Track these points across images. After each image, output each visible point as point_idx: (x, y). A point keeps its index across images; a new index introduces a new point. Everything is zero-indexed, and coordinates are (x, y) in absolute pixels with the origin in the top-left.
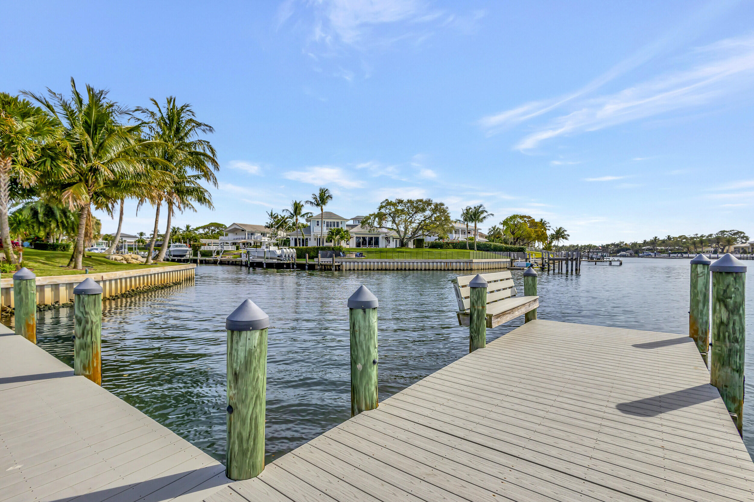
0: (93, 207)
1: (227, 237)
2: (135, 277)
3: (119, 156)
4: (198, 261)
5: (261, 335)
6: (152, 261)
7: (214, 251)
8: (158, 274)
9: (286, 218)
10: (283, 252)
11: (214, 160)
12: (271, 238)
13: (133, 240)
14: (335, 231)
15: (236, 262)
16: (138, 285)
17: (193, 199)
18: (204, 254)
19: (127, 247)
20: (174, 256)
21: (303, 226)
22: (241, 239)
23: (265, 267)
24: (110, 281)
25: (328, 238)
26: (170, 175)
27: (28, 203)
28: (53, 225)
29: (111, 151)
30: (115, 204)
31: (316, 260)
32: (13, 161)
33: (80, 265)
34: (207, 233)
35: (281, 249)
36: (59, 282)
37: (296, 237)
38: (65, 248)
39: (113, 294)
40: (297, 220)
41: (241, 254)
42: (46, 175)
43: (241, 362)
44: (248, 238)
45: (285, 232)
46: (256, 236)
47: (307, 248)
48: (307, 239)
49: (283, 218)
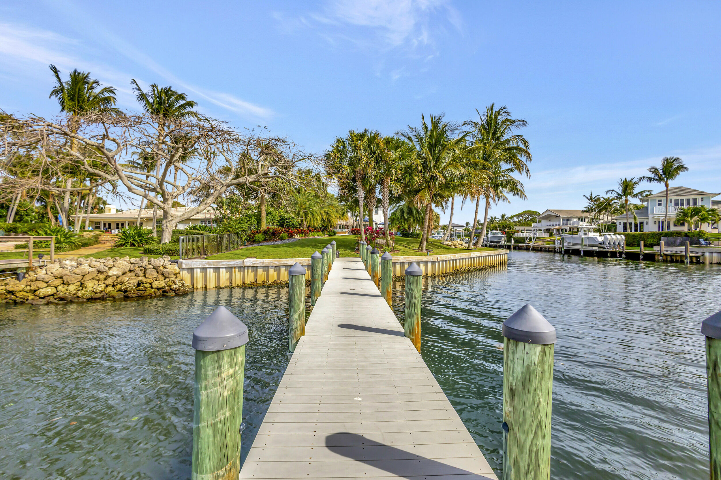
0: (433, 206)
1: (540, 224)
2: (459, 259)
3: (449, 164)
4: (512, 247)
5: (543, 351)
6: (473, 247)
7: (527, 238)
8: (476, 257)
9: (612, 200)
10: (606, 238)
11: (526, 151)
12: (591, 223)
13: (461, 229)
14: (690, 211)
15: (549, 248)
16: (461, 266)
17: (506, 191)
18: (517, 240)
19: (457, 234)
20: (491, 242)
21: (637, 207)
22: (555, 225)
23: (582, 254)
24: (443, 261)
25: (679, 221)
26: (486, 173)
27: (399, 206)
28: (412, 220)
29: (444, 161)
30: (448, 202)
31: (655, 248)
32: (391, 179)
33: (425, 248)
34: (521, 220)
35: (604, 235)
36: (412, 260)
37: (625, 221)
38: (418, 235)
39: (444, 272)
40: (626, 201)
41: (554, 240)
42: (407, 186)
43: (517, 377)
44: (563, 224)
45: (609, 216)
46: (572, 222)
47: (642, 234)
48: (642, 223)
49: (607, 200)
